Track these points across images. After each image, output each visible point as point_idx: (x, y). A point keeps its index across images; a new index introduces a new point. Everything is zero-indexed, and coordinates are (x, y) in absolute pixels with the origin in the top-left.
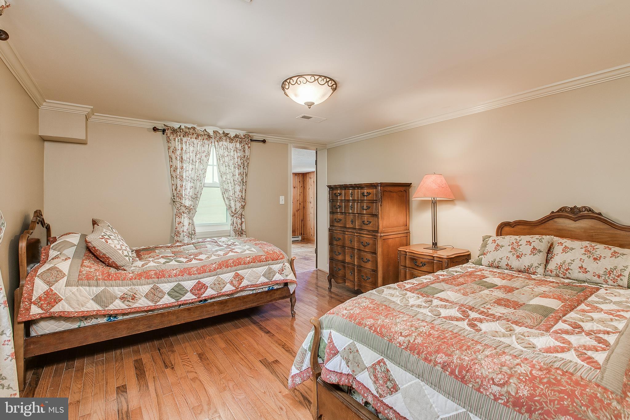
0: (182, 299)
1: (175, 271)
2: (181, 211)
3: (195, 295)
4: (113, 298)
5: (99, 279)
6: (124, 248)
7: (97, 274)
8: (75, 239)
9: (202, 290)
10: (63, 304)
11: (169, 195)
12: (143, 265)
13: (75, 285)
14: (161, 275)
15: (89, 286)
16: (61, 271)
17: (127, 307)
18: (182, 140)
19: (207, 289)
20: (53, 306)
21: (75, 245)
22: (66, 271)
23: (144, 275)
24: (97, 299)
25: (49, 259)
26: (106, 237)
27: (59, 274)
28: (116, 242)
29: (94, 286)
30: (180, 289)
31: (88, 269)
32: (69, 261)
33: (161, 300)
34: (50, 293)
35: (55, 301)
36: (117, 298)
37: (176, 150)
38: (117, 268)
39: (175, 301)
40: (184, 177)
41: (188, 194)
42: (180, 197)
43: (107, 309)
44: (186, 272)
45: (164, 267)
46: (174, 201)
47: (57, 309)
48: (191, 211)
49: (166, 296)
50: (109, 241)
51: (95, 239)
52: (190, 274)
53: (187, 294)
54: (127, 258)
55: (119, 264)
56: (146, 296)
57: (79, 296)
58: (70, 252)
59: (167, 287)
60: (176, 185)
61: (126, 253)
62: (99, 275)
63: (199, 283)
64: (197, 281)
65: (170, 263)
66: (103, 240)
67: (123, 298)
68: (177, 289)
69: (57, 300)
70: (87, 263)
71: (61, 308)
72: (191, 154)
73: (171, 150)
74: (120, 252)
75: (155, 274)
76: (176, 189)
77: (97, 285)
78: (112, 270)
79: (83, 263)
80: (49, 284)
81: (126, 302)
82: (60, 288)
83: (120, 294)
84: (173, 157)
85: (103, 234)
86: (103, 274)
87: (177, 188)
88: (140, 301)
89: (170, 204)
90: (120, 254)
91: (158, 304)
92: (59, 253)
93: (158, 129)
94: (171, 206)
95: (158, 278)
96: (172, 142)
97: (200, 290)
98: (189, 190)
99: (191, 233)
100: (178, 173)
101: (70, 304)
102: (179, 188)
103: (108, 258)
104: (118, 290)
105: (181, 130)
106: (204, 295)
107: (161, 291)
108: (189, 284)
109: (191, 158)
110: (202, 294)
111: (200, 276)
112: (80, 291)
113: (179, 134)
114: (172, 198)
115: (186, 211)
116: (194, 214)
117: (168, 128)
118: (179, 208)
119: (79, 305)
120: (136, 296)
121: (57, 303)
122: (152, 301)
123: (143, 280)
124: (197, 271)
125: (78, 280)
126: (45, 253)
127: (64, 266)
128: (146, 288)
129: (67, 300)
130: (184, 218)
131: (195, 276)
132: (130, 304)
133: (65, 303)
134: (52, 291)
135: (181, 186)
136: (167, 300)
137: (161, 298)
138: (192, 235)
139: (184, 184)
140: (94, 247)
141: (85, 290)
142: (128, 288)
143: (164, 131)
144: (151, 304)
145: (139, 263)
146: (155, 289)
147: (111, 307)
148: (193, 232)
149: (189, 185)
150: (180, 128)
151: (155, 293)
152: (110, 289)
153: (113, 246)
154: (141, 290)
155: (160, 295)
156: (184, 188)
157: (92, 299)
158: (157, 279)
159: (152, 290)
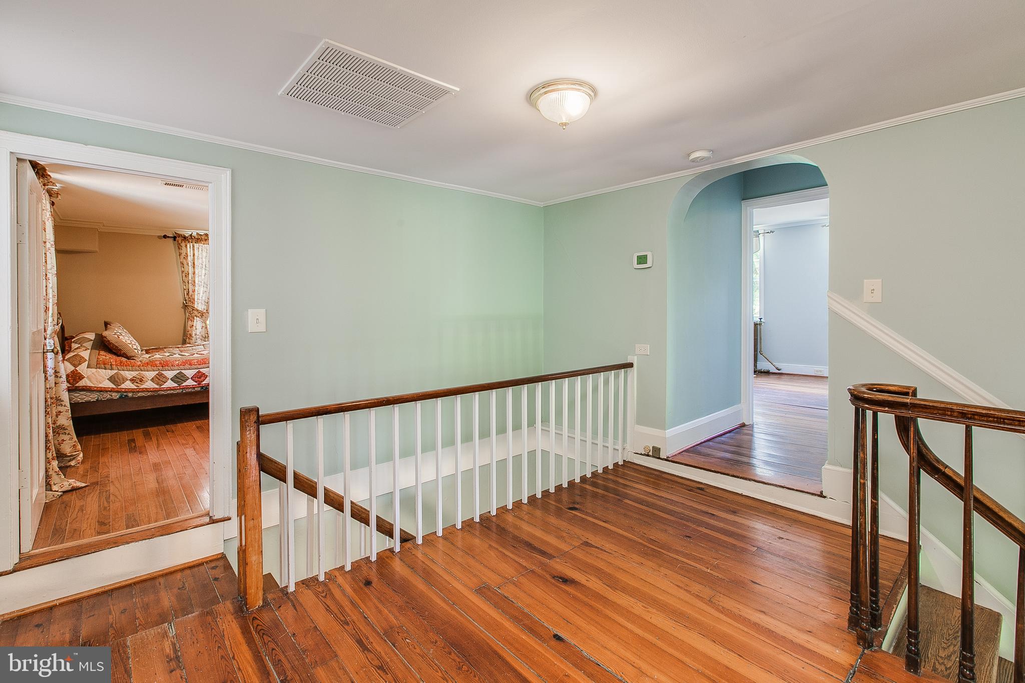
0: (183, 385)
1: (177, 362)
2: (193, 315)
3: (196, 382)
4: (124, 380)
5: (113, 365)
6: (133, 343)
7: (112, 361)
8: (92, 336)
9: (202, 378)
10: (85, 381)
11: (181, 300)
12: (149, 357)
13: (94, 368)
14: (165, 365)
15: (105, 369)
16: (83, 358)
17: (136, 387)
18: (193, 246)
19: (206, 377)
20: (78, 382)
21: (92, 340)
22: (87, 358)
23: (151, 364)
24: (112, 379)
25: (72, 350)
26: (118, 334)
27: (81, 360)
28: (126, 338)
29: (109, 369)
30: (182, 376)
31: (104, 357)
32: (89, 351)
33: (165, 384)
34: (76, 372)
35: (79, 378)
36: (127, 380)
37: (187, 256)
38: (128, 358)
39: (177, 385)
40: (196, 282)
41: (201, 299)
42: (192, 301)
43: (119, 387)
44: (189, 363)
45: (167, 359)
46: (186, 306)
47: (81, 383)
48: (203, 315)
49: (170, 381)
50: (121, 337)
51: (109, 335)
52: (190, 364)
53: (187, 381)
54: (136, 351)
55: (129, 355)
56: (152, 380)
57: (97, 376)
58: (89, 345)
59: (169, 374)
60: (188, 290)
61: (135, 347)
62: (113, 362)
63: (199, 372)
64: (198, 370)
65: (174, 356)
66: (116, 336)
67: (132, 380)
68: (178, 376)
69: (81, 377)
70: (102, 353)
71: (84, 383)
72: (204, 260)
73: (182, 256)
74: (130, 346)
75: (160, 363)
76: (188, 294)
77: (112, 369)
78: (124, 359)
79: (99, 353)
80: (75, 366)
81: (135, 383)
82: (82, 369)
83: (130, 377)
84: (185, 263)
85: (115, 331)
86: (116, 362)
87: (189, 292)
88: (147, 384)
89: (182, 308)
90: (130, 347)
91: (162, 387)
92: (80, 345)
93: (169, 237)
94: (183, 310)
95: (162, 366)
96: (184, 248)
97: (200, 378)
98: (201, 294)
99: (204, 336)
100: (190, 279)
101: (90, 381)
102: (191, 292)
103: (120, 350)
104: (129, 374)
105: (193, 238)
106: (203, 383)
107: (165, 377)
108: (190, 373)
109: (204, 264)
110: (202, 382)
111: (200, 367)
112: (99, 372)
113: (191, 241)
114: (185, 302)
115: (199, 315)
116: (207, 318)
117: (179, 235)
118: (192, 312)
119: (97, 382)
120: (144, 379)
121: (81, 380)
122: (157, 384)
123: (149, 367)
124: (197, 362)
125: (97, 364)
126: (68, 345)
127: (86, 354)
128: (153, 374)
129: (88, 377)
130: (197, 321)
131: (196, 367)
132: (139, 385)
133: (87, 380)
134: (77, 371)
135: (194, 291)
136: (170, 384)
137: (165, 382)
138: (205, 338)
139: (196, 289)
140: (109, 341)
141: (102, 372)
142: (137, 373)
143: (175, 238)
144: (157, 387)
145: (147, 356)
146: (160, 375)
147: (123, 386)
148: (206, 335)
149: (202, 290)
150: (191, 235)
151: (160, 379)
152: (122, 372)
153: (124, 341)
154: (148, 375)
155: (164, 380)
156: (196, 293)
157: (108, 379)
158: (162, 368)
159: (158, 376)
